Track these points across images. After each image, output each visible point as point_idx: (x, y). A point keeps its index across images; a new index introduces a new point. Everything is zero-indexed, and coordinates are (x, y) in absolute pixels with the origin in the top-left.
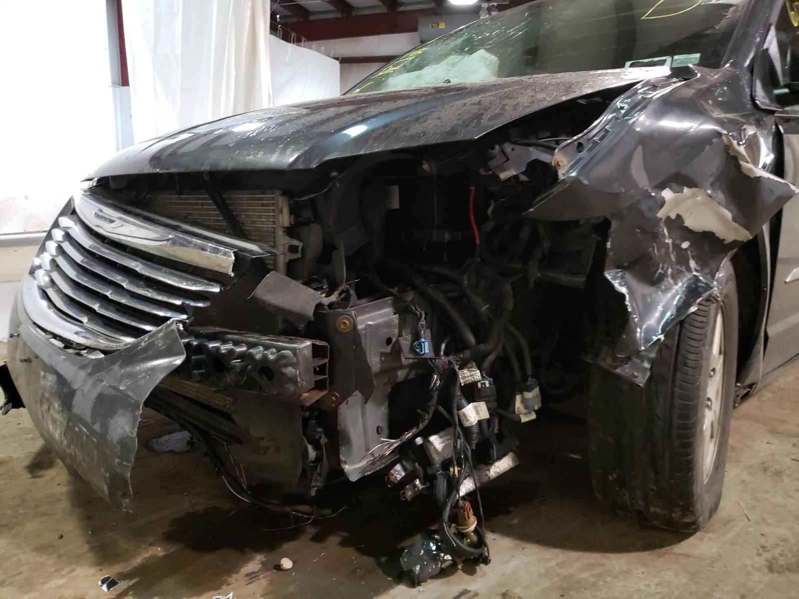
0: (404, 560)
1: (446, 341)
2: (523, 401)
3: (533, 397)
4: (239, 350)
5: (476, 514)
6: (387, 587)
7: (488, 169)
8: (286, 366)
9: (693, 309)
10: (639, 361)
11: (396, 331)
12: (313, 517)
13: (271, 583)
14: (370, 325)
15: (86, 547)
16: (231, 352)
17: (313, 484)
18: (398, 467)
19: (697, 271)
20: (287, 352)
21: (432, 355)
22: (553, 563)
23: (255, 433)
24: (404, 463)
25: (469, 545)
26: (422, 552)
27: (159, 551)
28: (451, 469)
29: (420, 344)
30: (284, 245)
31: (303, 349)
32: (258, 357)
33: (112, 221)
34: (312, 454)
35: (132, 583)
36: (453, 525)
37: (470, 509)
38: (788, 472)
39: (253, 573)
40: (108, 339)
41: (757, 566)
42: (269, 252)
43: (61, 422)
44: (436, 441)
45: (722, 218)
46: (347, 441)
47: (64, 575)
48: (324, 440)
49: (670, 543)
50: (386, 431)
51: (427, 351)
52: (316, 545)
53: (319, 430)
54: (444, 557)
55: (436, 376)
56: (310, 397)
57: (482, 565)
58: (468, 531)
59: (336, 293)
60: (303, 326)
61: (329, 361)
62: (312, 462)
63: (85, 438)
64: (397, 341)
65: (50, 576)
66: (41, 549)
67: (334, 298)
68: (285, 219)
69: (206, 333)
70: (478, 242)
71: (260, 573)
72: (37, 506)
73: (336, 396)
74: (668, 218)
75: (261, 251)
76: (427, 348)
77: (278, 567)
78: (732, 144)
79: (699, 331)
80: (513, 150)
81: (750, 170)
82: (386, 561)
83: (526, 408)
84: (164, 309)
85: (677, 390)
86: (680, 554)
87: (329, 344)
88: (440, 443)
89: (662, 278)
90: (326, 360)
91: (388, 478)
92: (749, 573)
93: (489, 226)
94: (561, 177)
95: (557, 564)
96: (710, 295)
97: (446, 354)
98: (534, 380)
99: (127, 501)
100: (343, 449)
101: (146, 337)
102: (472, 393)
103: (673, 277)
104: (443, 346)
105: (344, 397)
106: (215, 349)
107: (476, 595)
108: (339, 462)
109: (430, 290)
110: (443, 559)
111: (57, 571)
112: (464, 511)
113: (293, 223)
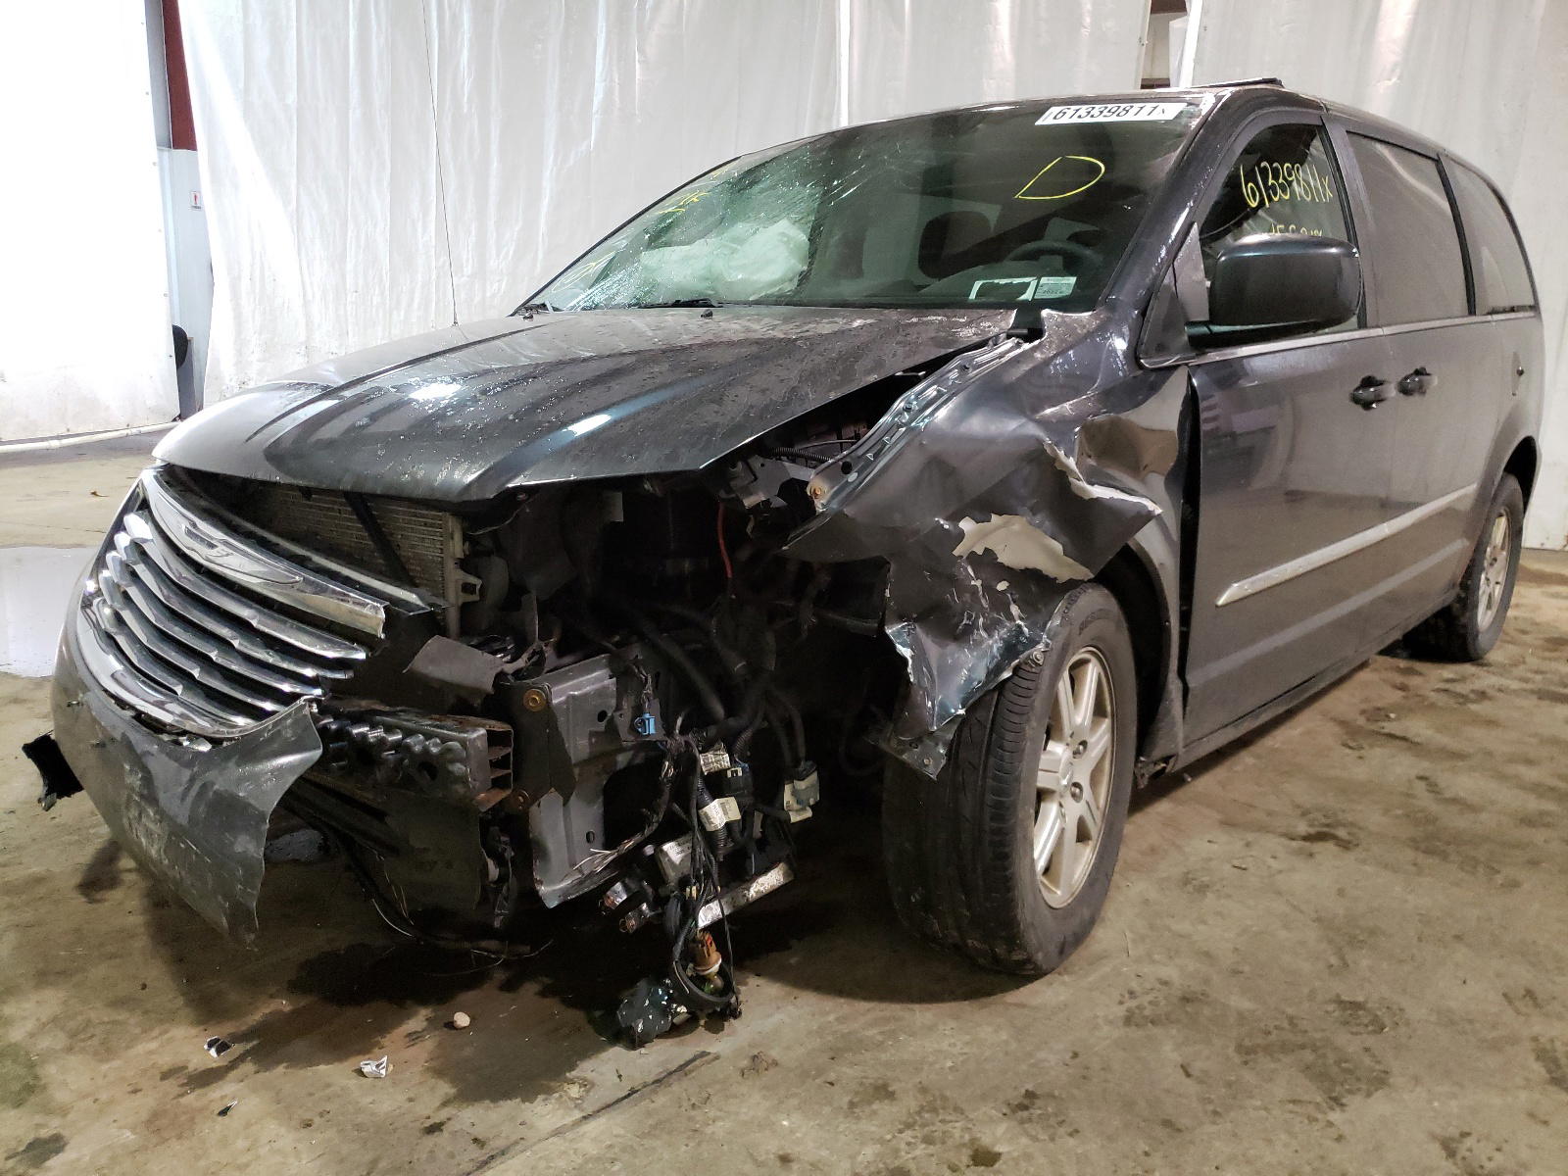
0: (622, 1014)
1: (683, 714)
2: (794, 793)
3: (806, 788)
4: (392, 738)
5: (722, 949)
6: (599, 1049)
7: (729, 490)
8: (452, 762)
9: (1006, 675)
10: (932, 744)
11: (613, 702)
12: (504, 956)
13: (440, 1045)
14: (573, 696)
15: (180, 1001)
16: (381, 741)
17: (497, 911)
18: (618, 886)
19: (1021, 619)
20: (455, 744)
21: (661, 736)
22: (831, 1018)
23: (416, 843)
24: (627, 881)
25: (712, 993)
26: (647, 1002)
27: (284, 1005)
28: (688, 890)
29: (643, 721)
30: (456, 581)
31: (475, 739)
32: (417, 748)
33: (212, 546)
34: (494, 871)
35: (249, 1046)
36: (691, 965)
37: (711, 943)
38: (1218, 887)
39: (415, 1032)
40: (216, 719)
41: (1111, 1017)
42: (431, 605)
43: (159, 835)
44: (673, 851)
45: (1051, 553)
46: (543, 854)
47: (156, 1037)
48: (509, 854)
49: (1004, 990)
50: (600, 838)
51: (652, 730)
52: (506, 996)
53: (503, 839)
54: (676, 1008)
55: (667, 763)
56: (487, 799)
57: (732, 1020)
58: (709, 974)
59: (525, 656)
60: (479, 701)
61: (514, 750)
62: (495, 883)
63: (194, 857)
64: (612, 717)
65: (134, 1041)
66: (118, 1003)
67: (521, 663)
68: (457, 547)
69: (349, 712)
70: (730, 576)
71: (425, 1032)
72: (102, 945)
73: (524, 797)
74: (973, 553)
75: (419, 603)
76: (652, 727)
77: (451, 1025)
78: (1057, 454)
79: (1022, 701)
80: (763, 465)
81: (1083, 490)
82: (600, 1017)
83: (798, 802)
84: (293, 681)
85: (990, 782)
86: (1011, 1004)
87: (513, 728)
88: (678, 853)
89: (969, 630)
90: (510, 750)
91: (603, 903)
92: (1096, 1027)
93: (744, 554)
94: (820, 509)
95: (837, 1019)
96: (1028, 657)
97: (682, 732)
98: (810, 763)
99: (252, 936)
100: (537, 864)
101: (269, 722)
102: (718, 785)
103: (986, 629)
104: (679, 722)
105: (535, 798)
106: (360, 738)
107: (717, 1058)
108: (533, 881)
109: (664, 642)
110: (675, 1012)
111: (144, 1031)
112: (703, 946)
113: (467, 553)
